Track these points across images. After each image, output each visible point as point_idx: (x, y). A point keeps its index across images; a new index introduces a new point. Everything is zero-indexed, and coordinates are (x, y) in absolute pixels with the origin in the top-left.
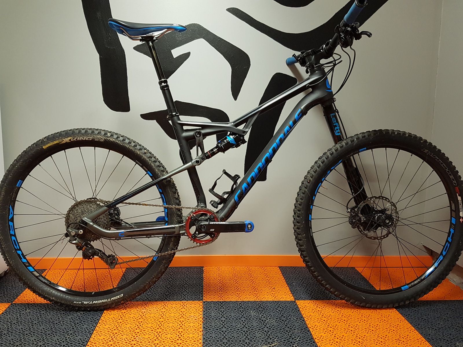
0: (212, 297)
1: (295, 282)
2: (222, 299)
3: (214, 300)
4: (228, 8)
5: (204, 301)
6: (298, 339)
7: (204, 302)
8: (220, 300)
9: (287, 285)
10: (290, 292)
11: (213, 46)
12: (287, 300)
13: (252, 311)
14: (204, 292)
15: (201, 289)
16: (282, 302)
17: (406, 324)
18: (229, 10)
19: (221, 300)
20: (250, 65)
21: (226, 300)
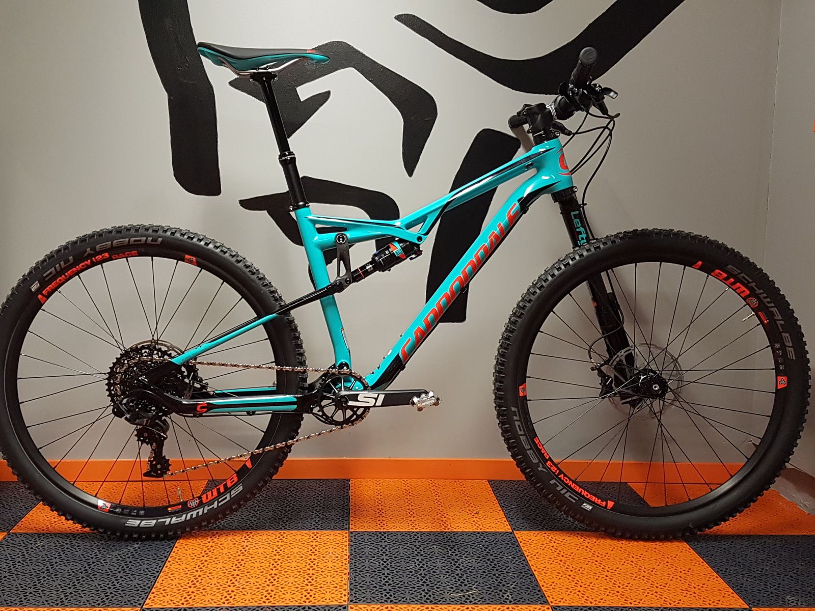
0: (366, 524)
1: (515, 503)
2: (384, 529)
3: (368, 530)
4: (397, 14)
5: (350, 530)
6: (513, 586)
7: (352, 533)
8: (380, 530)
9: (500, 509)
10: (505, 519)
11: (371, 81)
12: (498, 531)
13: (435, 547)
14: (351, 518)
15: (347, 513)
16: (490, 533)
17: (705, 568)
18: (399, 18)
19: (382, 530)
20: (436, 114)
21: (390, 530)
